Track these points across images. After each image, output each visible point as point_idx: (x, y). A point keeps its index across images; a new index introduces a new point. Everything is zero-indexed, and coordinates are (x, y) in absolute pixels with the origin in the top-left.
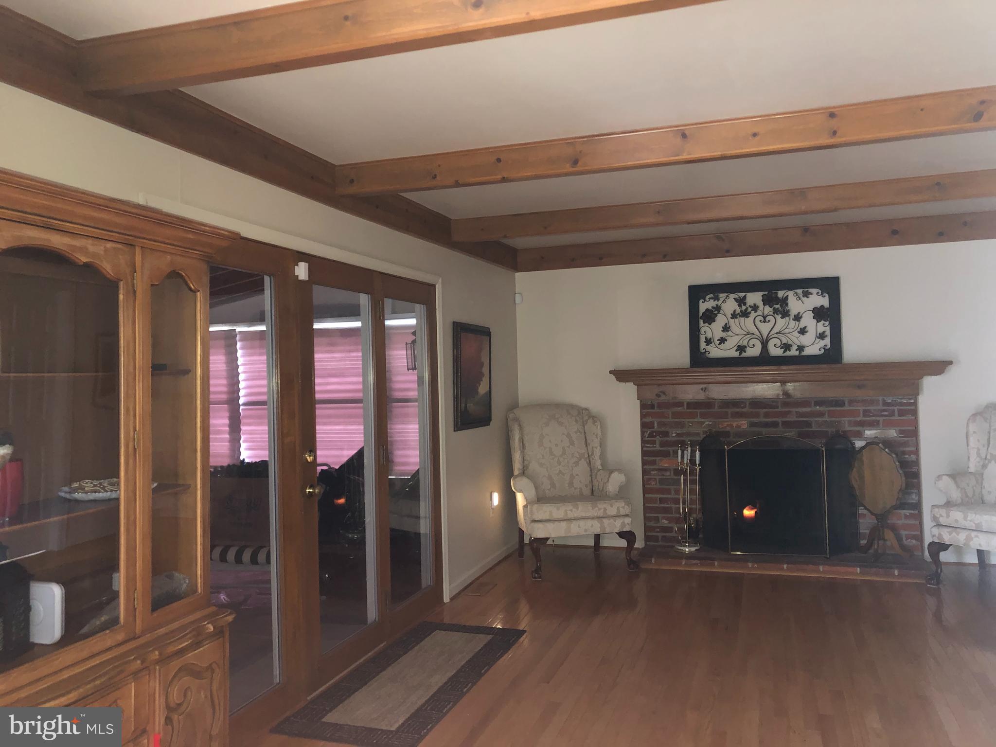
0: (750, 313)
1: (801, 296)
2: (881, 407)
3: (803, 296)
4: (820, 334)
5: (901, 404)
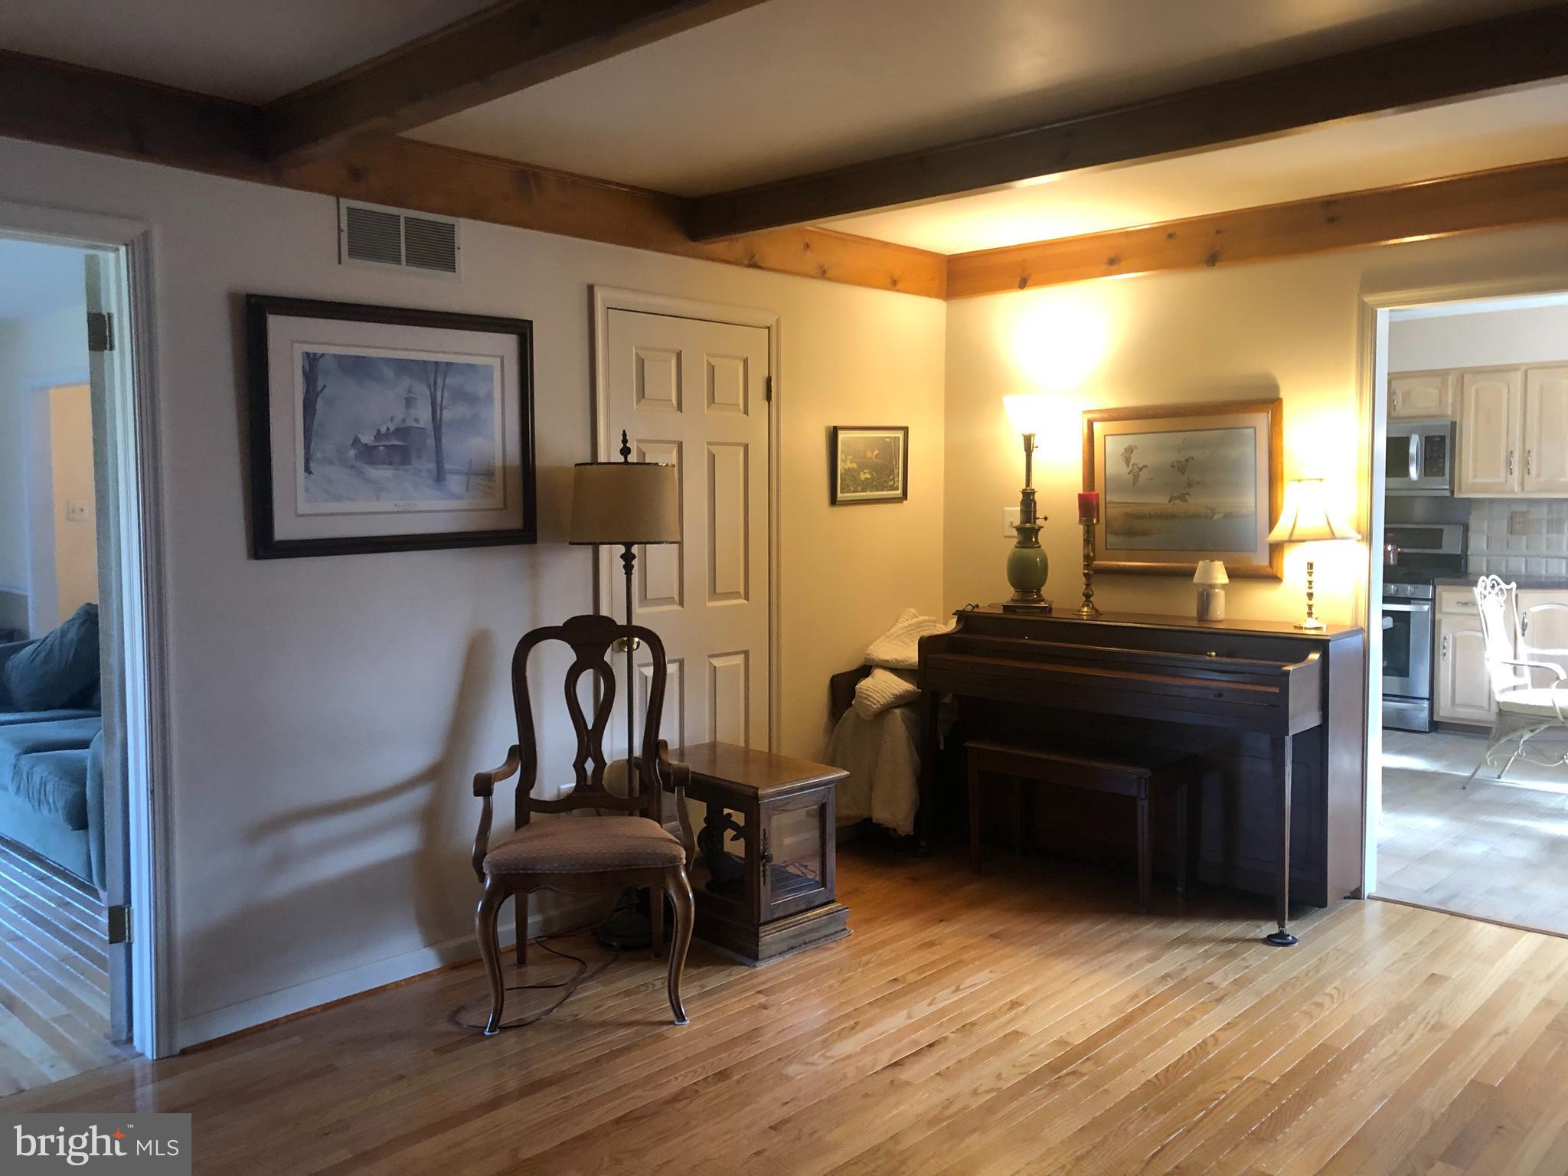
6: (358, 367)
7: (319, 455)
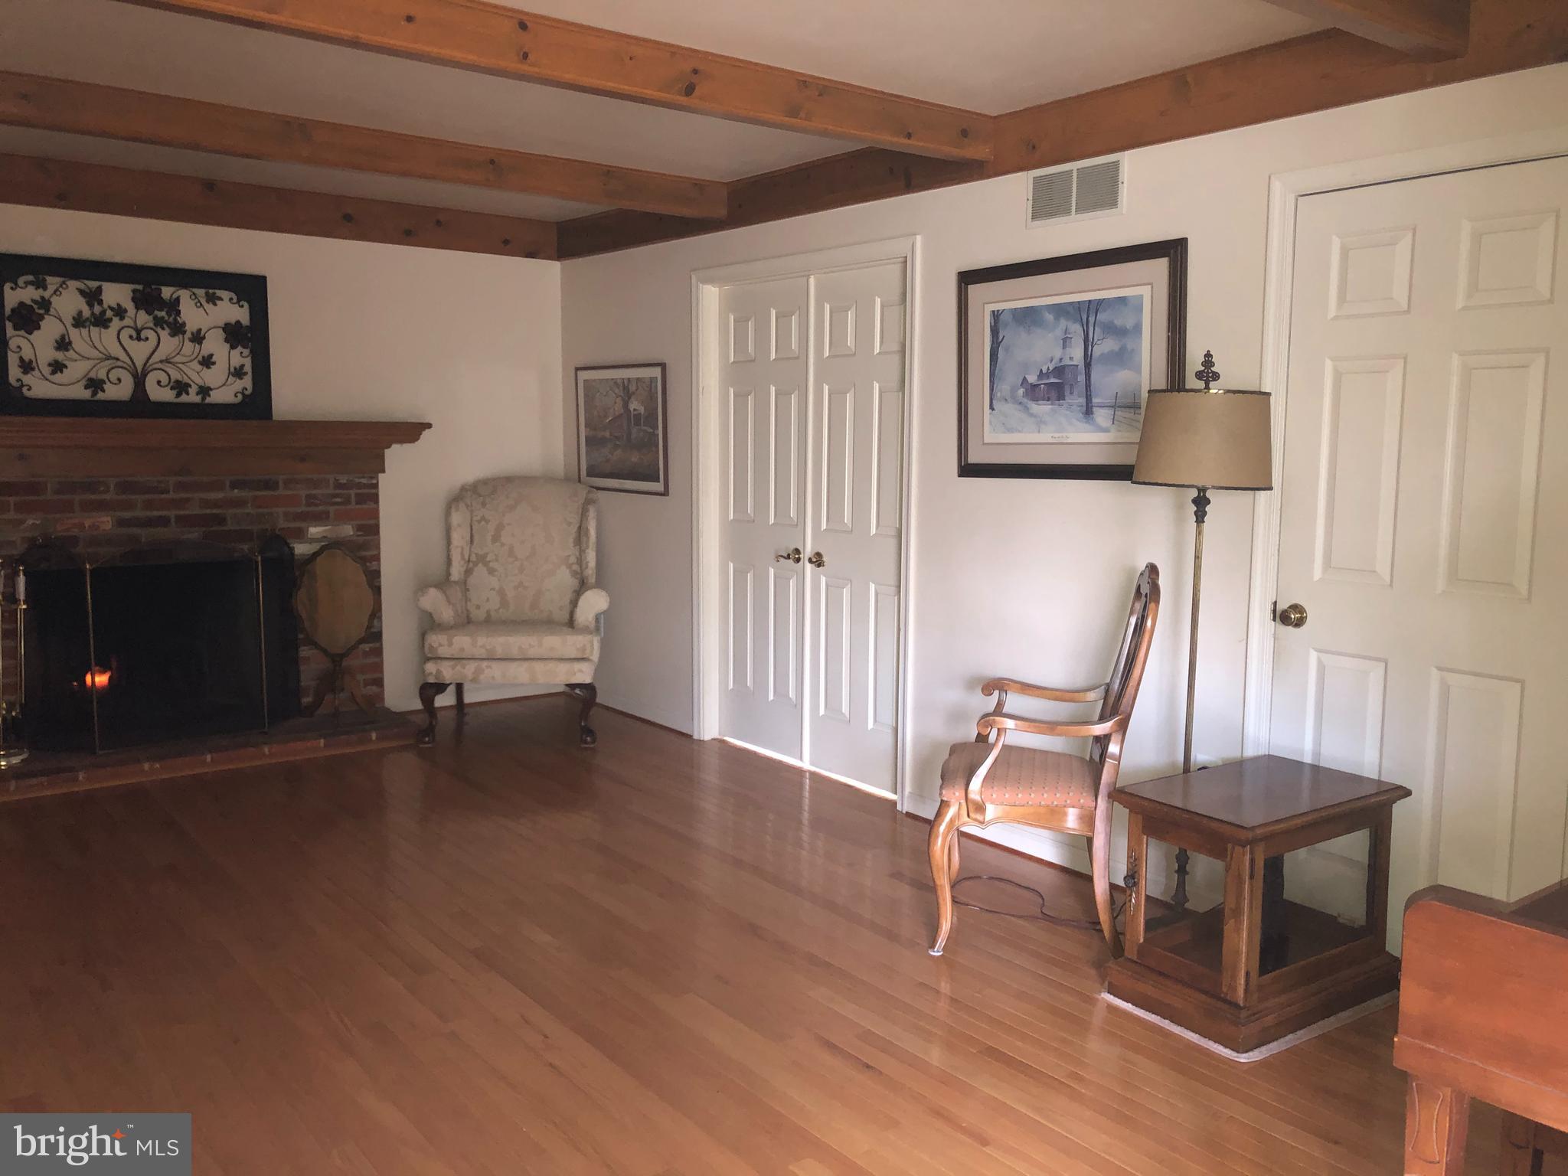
0: (110, 320)
1: (203, 301)
2: (331, 491)
3: (208, 302)
4: (235, 369)
5: (360, 486)
6: (1028, 317)
7: (999, 394)
